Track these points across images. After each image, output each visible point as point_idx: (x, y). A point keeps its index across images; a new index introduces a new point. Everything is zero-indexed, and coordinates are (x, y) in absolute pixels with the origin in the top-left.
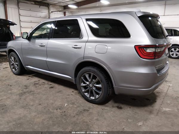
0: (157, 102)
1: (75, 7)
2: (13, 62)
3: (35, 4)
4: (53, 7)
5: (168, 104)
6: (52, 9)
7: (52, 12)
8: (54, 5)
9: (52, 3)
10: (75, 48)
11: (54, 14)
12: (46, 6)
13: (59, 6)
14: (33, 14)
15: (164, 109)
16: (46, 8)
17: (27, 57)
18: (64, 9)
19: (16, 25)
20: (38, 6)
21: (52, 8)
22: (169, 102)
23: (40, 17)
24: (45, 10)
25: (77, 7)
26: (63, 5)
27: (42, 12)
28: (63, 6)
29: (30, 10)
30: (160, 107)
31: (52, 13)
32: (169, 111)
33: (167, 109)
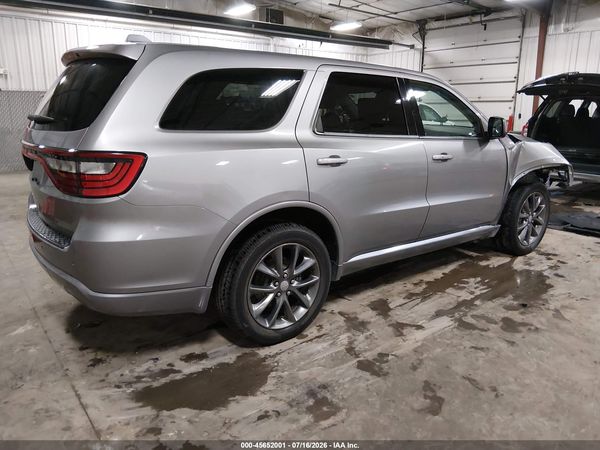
0: (64, 332)
5: (31, 345)
15: (29, 327)
22: (32, 350)
30: (43, 327)
32: (15, 330)
33: (21, 330)
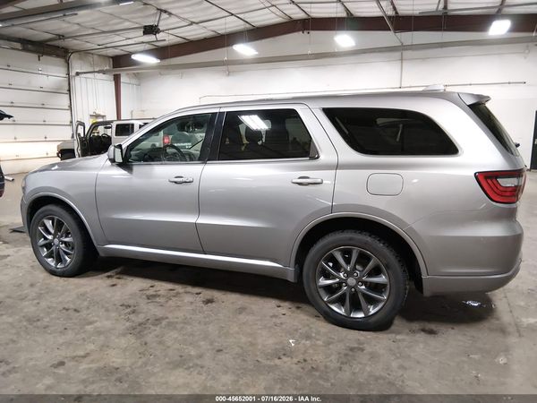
1: (151, 60)
2: (50, 237)
3: (25, 50)
4: (81, 59)
6: (77, 66)
7: (78, 74)
8: (85, 53)
9: (78, 48)
10: (300, 184)
11: (83, 80)
12: (58, 56)
13: (99, 55)
14: (19, 79)
16: (60, 61)
17: (116, 216)
18: (114, 67)
19: (10, 117)
20: (35, 56)
21: (79, 62)
23: (41, 90)
24: (58, 68)
25: (159, 61)
26: (111, 55)
27: (48, 76)
28: (112, 57)
29: (8, 68)
31: (77, 78)
